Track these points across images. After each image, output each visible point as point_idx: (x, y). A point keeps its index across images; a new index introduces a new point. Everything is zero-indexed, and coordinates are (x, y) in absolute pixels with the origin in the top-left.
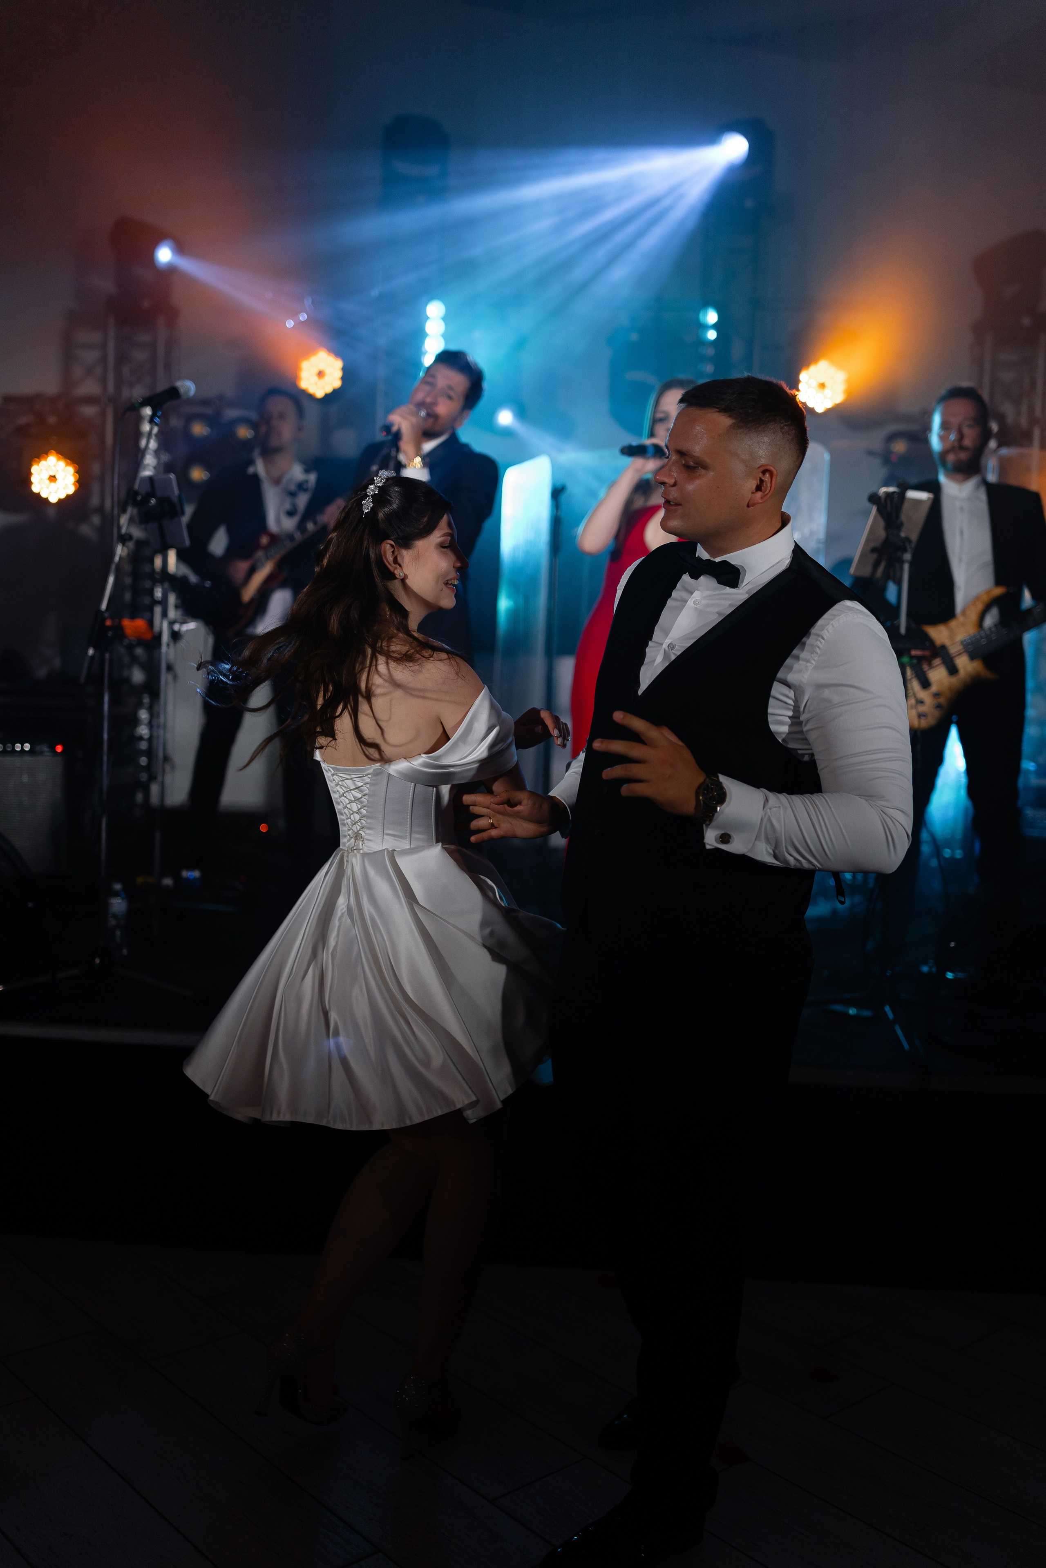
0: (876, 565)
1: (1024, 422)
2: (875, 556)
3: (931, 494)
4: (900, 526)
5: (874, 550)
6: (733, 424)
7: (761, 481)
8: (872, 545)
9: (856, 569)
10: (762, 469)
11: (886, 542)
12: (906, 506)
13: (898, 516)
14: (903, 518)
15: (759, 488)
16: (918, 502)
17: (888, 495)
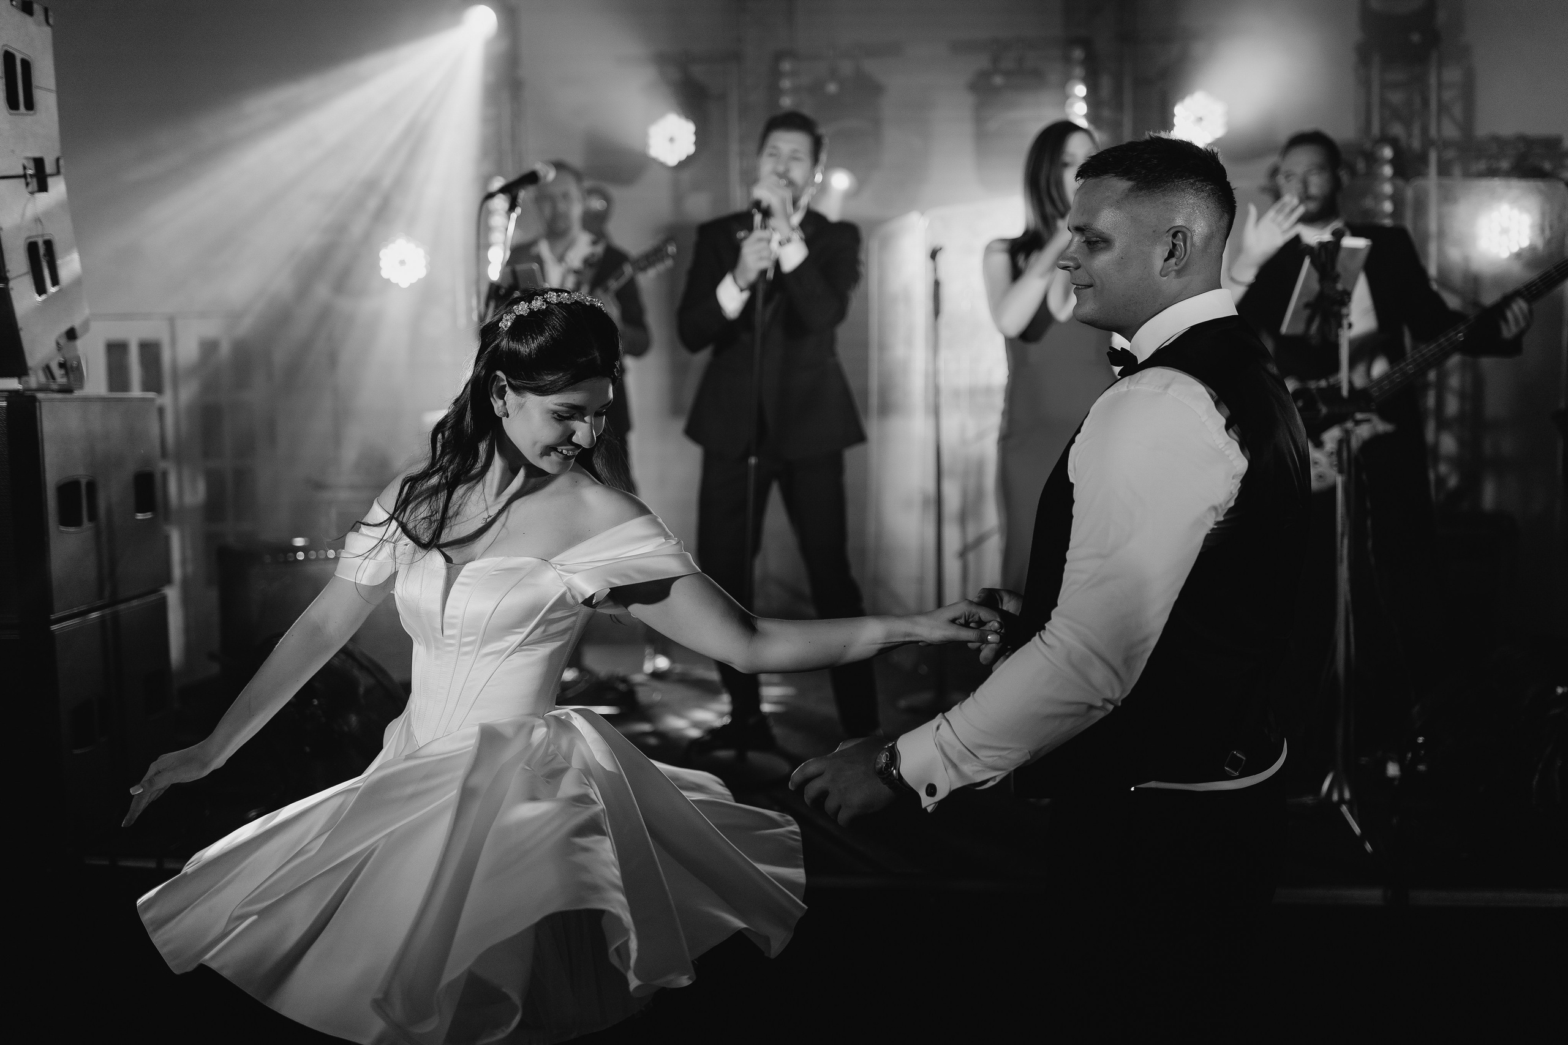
0: (1309, 321)
1: (1416, 144)
2: (1306, 313)
3: (1368, 240)
4: (1336, 278)
5: (1307, 305)
6: (1133, 186)
7: (1174, 245)
8: (1305, 300)
9: (1287, 329)
10: (1172, 232)
11: (1321, 297)
12: (1342, 255)
13: (1333, 267)
14: (1339, 268)
15: (1171, 255)
16: (1354, 251)
17: (1322, 245)
